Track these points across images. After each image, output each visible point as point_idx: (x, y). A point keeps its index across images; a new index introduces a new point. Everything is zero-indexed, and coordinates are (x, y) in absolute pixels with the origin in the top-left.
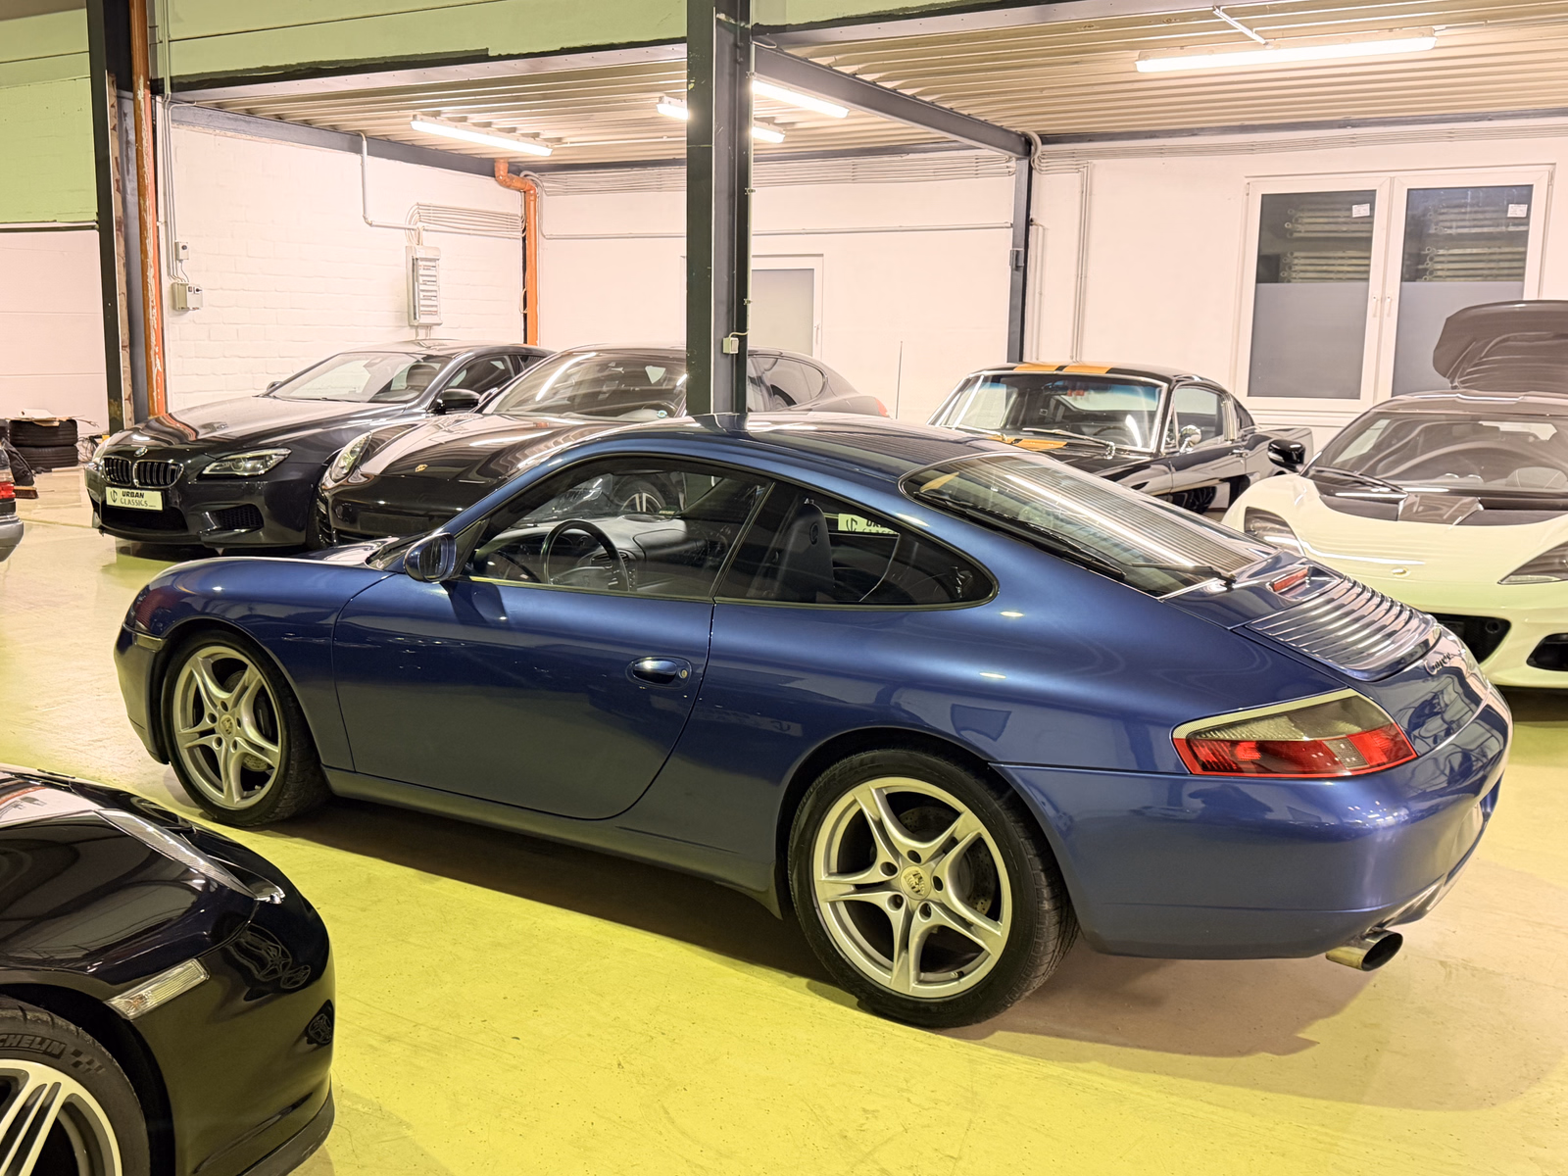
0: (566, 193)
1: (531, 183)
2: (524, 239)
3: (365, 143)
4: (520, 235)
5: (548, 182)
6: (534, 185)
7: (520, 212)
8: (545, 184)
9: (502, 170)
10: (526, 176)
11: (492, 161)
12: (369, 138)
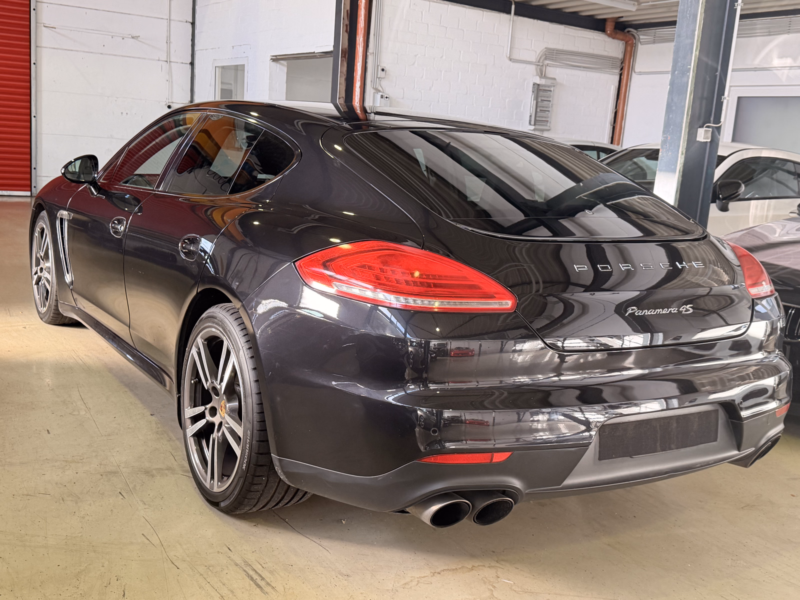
0: (654, 42)
1: (630, 36)
2: (621, 75)
3: (513, 7)
4: (618, 71)
5: (643, 36)
6: (632, 38)
7: (621, 56)
8: (641, 37)
9: (609, 27)
10: (628, 32)
11: (605, 20)
12: (515, 3)
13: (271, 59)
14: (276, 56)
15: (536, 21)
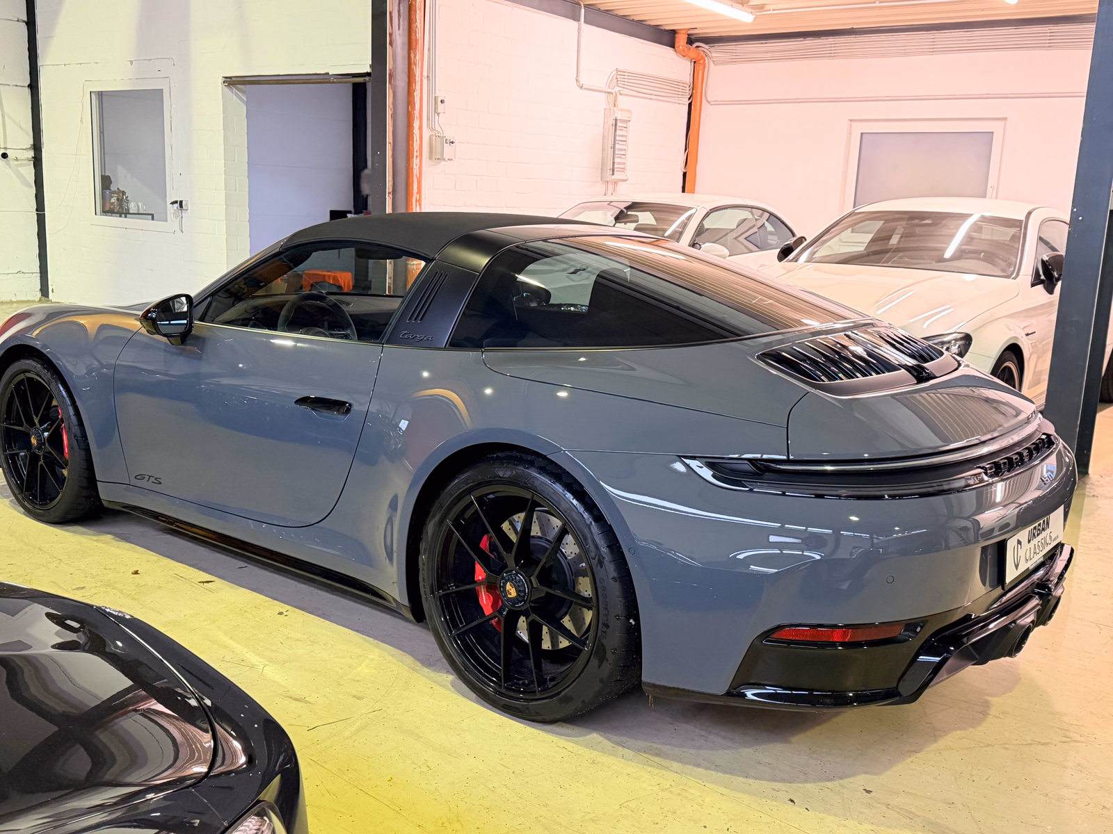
1: (702, 53)
3: (583, 11)
4: (687, 101)
5: (716, 52)
6: (704, 56)
8: (714, 55)
9: (681, 40)
10: (698, 46)
11: (674, 32)
12: (586, 6)
13: (224, 82)
14: (230, 78)
15: (605, 30)
